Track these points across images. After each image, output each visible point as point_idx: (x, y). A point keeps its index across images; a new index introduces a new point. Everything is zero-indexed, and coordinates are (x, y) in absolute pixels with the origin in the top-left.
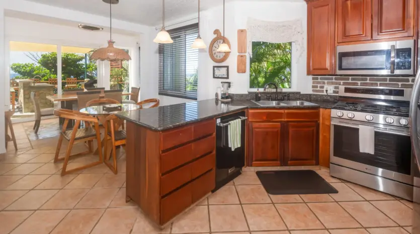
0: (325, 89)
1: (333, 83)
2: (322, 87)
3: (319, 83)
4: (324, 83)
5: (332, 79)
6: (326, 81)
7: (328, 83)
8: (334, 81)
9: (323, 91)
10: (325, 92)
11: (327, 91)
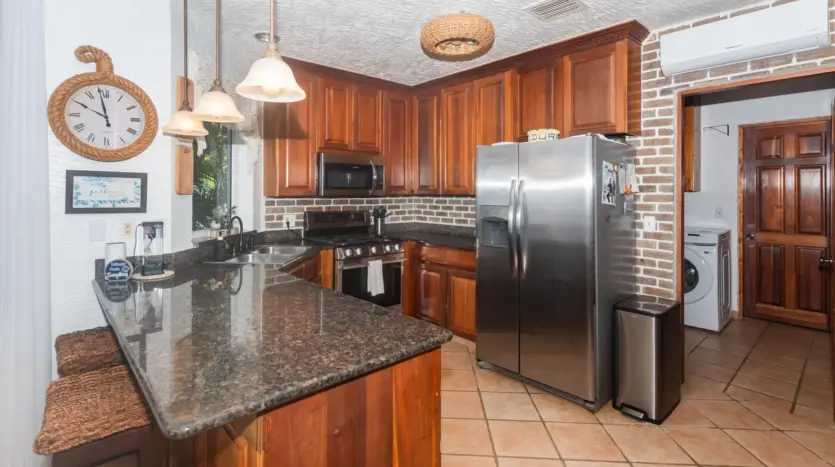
0: (284, 221)
1: (294, 210)
2: (280, 218)
3: (275, 211)
4: (283, 210)
5: (293, 203)
6: (285, 207)
7: (289, 211)
8: (296, 206)
9: (281, 224)
10: (285, 225)
11: (288, 223)
